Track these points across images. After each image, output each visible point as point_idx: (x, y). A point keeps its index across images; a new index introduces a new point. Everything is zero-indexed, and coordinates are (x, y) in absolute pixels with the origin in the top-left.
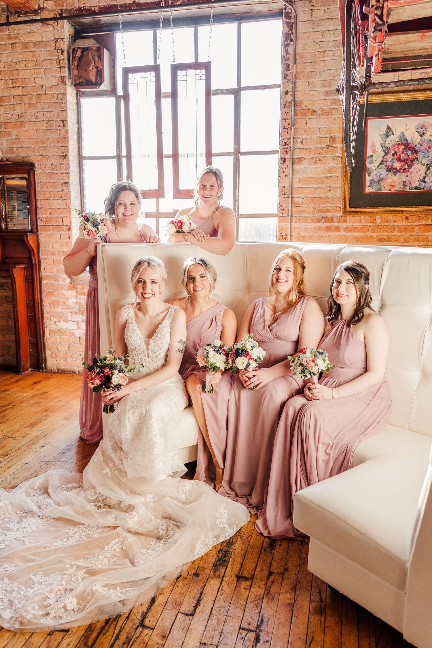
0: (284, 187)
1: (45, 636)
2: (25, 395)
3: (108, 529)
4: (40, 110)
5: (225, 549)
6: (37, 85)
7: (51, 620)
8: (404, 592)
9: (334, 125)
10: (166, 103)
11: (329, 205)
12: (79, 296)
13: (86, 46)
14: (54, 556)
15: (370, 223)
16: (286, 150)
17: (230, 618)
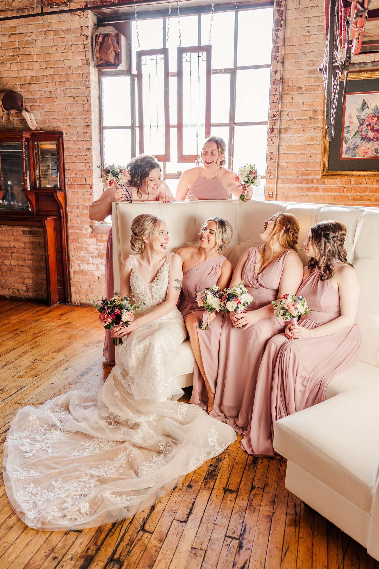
0: (272, 153)
1: (62, 535)
2: (53, 324)
3: (117, 443)
4: (68, 88)
5: (215, 464)
6: (66, 66)
7: (67, 521)
8: (370, 514)
9: (316, 100)
10: (173, 81)
11: (310, 169)
12: (99, 243)
13: (106, 32)
14: (72, 465)
15: (345, 184)
16: (274, 121)
17: (217, 526)
